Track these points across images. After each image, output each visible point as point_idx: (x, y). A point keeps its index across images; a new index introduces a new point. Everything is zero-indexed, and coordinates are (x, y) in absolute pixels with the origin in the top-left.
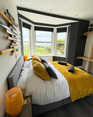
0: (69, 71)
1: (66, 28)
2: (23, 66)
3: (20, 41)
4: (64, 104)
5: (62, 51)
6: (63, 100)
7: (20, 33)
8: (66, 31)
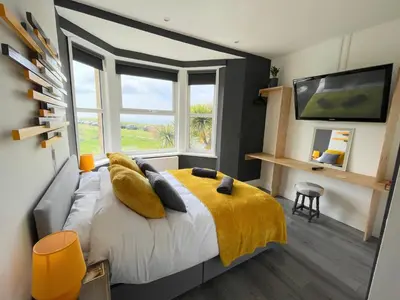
0: (220, 190)
1: (213, 74)
2: (77, 188)
3: (66, 105)
4: (206, 279)
5: (207, 140)
6: (203, 263)
7: (65, 79)
8: (213, 82)
